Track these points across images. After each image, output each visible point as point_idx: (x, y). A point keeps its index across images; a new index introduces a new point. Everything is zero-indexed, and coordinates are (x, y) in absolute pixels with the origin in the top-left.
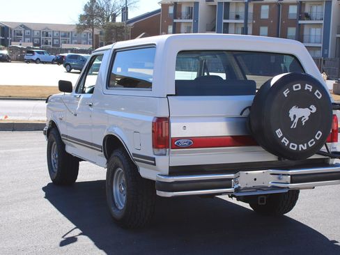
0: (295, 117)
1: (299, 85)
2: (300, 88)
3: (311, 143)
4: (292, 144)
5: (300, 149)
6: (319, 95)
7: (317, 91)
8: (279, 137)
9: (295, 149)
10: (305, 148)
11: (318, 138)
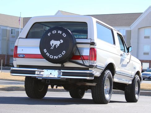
0: (53, 44)
1: (55, 31)
2: (56, 32)
3: (60, 56)
4: (51, 56)
5: (55, 58)
6: (65, 35)
7: (64, 34)
8: (45, 52)
9: (52, 58)
10: (57, 58)
11: (63, 54)
